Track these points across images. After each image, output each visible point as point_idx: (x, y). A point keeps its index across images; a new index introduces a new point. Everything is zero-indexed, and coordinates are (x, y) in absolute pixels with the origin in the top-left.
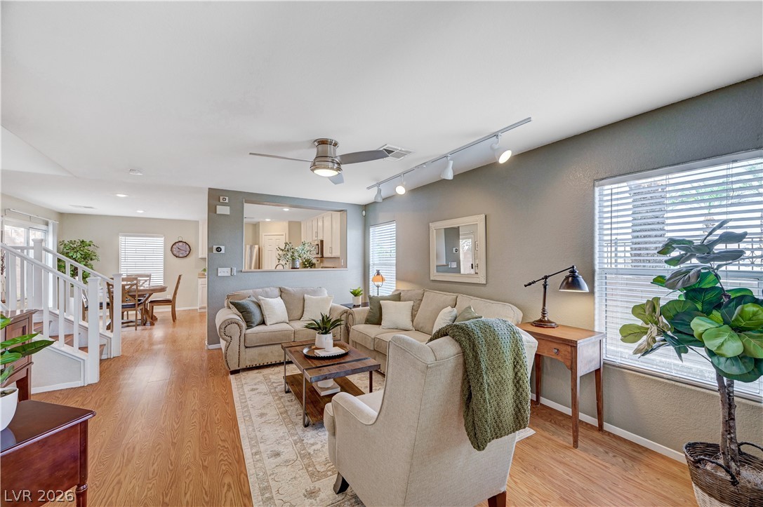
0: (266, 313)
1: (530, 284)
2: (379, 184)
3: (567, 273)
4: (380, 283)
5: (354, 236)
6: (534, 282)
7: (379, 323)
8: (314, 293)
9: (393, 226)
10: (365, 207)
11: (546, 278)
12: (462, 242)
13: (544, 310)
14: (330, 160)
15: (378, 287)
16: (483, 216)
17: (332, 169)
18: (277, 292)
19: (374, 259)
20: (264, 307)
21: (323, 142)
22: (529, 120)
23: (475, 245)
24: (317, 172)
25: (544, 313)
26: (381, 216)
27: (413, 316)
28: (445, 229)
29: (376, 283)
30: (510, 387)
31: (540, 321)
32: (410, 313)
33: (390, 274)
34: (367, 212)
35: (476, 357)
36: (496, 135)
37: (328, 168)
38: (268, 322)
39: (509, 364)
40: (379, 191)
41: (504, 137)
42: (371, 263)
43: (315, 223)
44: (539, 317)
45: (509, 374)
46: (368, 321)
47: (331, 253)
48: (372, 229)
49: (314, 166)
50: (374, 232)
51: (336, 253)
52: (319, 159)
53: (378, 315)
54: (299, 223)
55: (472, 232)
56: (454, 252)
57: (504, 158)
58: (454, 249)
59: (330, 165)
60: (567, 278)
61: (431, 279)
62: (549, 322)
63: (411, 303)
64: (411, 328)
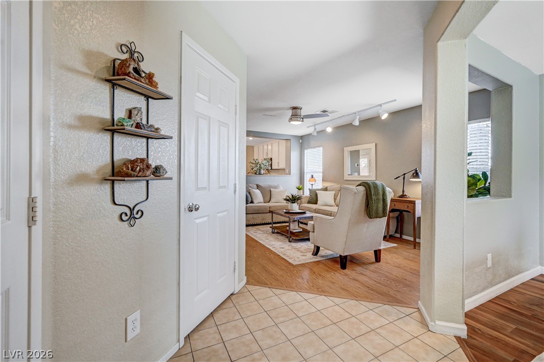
0: (253, 197)
1: (397, 178)
2: (315, 125)
3: (414, 172)
4: (313, 183)
5: (295, 155)
6: (399, 177)
7: (316, 203)
8: (275, 187)
9: (321, 149)
10: (302, 137)
11: (404, 174)
12: (361, 160)
13: (403, 190)
14: (299, 117)
15: (312, 185)
16: (375, 144)
17: (299, 121)
18: (255, 186)
19: (307, 169)
20: (252, 193)
21: (295, 108)
22: (395, 100)
23: (370, 162)
24: (292, 123)
25: (403, 192)
26: (312, 143)
27: (335, 199)
28: (350, 151)
29: (311, 183)
30: (381, 202)
31: (402, 195)
32: (333, 197)
33: (319, 177)
34: (303, 141)
35: (370, 191)
36: (380, 105)
37: (298, 121)
38: (255, 201)
39: (381, 193)
40: (315, 129)
41: (384, 107)
42: (305, 172)
43: (265, 147)
44: (401, 193)
45: (381, 197)
46: (309, 202)
47: (278, 166)
48: (306, 151)
49: (291, 120)
50: (308, 153)
51: (282, 165)
52: (293, 117)
53: (315, 199)
54: (253, 147)
55: (367, 154)
56: (356, 166)
57: (385, 116)
58: (356, 164)
59: (299, 119)
60: (414, 173)
61: (345, 179)
62: (405, 195)
63: (334, 192)
64: (334, 205)
